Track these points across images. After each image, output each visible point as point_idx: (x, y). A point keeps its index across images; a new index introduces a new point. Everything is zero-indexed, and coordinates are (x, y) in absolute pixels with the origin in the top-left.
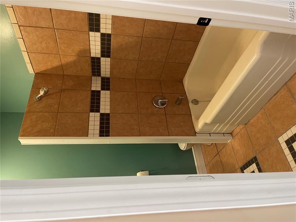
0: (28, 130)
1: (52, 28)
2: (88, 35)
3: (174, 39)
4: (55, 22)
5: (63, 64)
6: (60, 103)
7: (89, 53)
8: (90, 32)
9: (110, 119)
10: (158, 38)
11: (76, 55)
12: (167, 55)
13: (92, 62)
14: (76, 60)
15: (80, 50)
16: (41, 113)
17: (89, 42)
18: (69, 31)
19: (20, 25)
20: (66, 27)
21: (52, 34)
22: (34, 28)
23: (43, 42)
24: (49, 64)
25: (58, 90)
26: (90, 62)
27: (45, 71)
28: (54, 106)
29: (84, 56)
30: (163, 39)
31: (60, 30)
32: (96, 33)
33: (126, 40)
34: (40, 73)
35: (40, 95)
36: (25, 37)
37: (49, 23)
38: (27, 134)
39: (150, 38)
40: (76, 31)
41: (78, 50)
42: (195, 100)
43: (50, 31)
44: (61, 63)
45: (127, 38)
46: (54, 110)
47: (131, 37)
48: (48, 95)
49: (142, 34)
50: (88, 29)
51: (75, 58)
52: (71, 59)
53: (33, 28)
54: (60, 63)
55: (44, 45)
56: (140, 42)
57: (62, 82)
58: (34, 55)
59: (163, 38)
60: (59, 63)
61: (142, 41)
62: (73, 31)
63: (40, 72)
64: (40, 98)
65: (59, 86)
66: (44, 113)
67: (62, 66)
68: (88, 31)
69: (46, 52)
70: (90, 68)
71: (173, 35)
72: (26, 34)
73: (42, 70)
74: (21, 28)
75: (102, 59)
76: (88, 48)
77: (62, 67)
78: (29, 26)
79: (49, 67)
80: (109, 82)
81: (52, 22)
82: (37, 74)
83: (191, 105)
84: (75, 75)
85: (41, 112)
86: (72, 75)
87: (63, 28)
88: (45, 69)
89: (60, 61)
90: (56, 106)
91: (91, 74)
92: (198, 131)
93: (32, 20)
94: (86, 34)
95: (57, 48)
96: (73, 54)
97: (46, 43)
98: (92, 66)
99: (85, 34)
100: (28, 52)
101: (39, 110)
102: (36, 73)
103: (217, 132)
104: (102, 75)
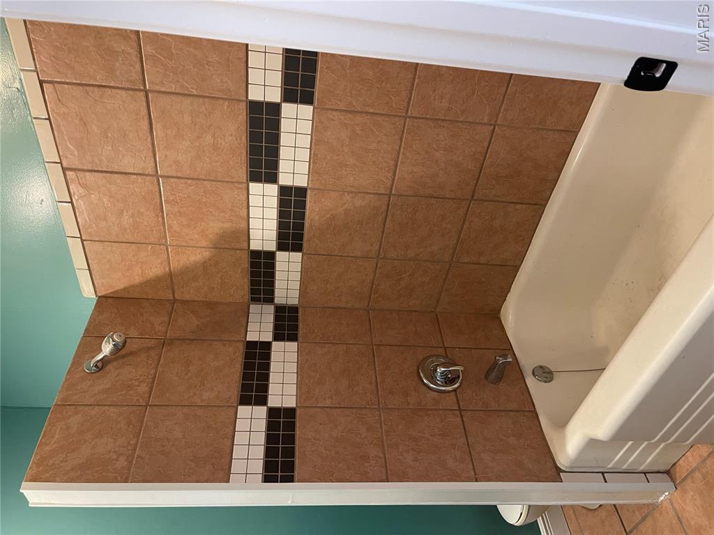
0: (51, 462)
1: (150, 175)
2: (245, 192)
3: (476, 200)
4: (160, 158)
5: (174, 271)
6: (154, 379)
7: (247, 239)
8: (250, 184)
9: (298, 424)
10: (432, 197)
11: (210, 246)
12: (458, 243)
13: (253, 265)
14: (209, 260)
15: (222, 231)
16: (97, 407)
17: (246, 211)
18: (194, 182)
19: (67, 166)
20: (188, 172)
21: (152, 191)
22: (104, 174)
23: (125, 213)
24: (137, 270)
25: (153, 342)
26: (246, 265)
27: (125, 289)
28: (138, 386)
29: (233, 249)
30: (446, 198)
31: (172, 180)
32: (267, 186)
33: (345, 204)
34: (112, 295)
35: (100, 357)
36: (77, 200)
37: (145, 162)
38: (48, 474)
39: (411, 198)
40: (213, 181)
41: (217, 231)
42: (541, 367)
43: (145, 182)
44: (170, 269)
45: (347, 197)
46: (136, 398)
47: (360, 195)
48: (123, 357)
49: (389, 185)
50: (245, 176)
51: (207, 254)
52: (195, 256)
53: (101, 174)
54: (167, 269)
55: (127, 220)
56: (384, 207)
57: (166, 319)
58: (98, 246)
59: (446, 196)
60: (164, 268)
61: (388, 204)
62: (206, 182)
63: (112, 292)
64: (100, 365)
65: (157, 330)
66: (107, 408)
67: (171, 277)
68: (245, 181)
69: (132, 240)
70: (246, 280)
71: (475, 189)
72: (82, 190)
73: (116, 289)
74: (70, 174)
75: (281, 256)
76: (244, 225)
77: (170, 279)
78: (90, 168)
79: (137, 279)
80: (296, 319)
81: (153, 159)
82: (104, 299)
83: (531, 382)
84: (204, 299)
85: (98, 405)
86: (195, 301)
87: (179, 175)
88: (126, 285)
89: (166, 263)
90: (144, 388)
91: (247, 297)
92: (567, 465)
93: (100, 152)
94: (242, 188)
95: (162, 228)
96: (204, 243)
97: (133, 216)
98: (253, 274)
99: (238, 188)
100: (84, 238)
101: (92, 400)
102: (100, 297)
103: (624, 467)
104: (277, 301)
